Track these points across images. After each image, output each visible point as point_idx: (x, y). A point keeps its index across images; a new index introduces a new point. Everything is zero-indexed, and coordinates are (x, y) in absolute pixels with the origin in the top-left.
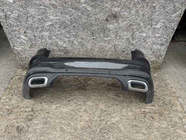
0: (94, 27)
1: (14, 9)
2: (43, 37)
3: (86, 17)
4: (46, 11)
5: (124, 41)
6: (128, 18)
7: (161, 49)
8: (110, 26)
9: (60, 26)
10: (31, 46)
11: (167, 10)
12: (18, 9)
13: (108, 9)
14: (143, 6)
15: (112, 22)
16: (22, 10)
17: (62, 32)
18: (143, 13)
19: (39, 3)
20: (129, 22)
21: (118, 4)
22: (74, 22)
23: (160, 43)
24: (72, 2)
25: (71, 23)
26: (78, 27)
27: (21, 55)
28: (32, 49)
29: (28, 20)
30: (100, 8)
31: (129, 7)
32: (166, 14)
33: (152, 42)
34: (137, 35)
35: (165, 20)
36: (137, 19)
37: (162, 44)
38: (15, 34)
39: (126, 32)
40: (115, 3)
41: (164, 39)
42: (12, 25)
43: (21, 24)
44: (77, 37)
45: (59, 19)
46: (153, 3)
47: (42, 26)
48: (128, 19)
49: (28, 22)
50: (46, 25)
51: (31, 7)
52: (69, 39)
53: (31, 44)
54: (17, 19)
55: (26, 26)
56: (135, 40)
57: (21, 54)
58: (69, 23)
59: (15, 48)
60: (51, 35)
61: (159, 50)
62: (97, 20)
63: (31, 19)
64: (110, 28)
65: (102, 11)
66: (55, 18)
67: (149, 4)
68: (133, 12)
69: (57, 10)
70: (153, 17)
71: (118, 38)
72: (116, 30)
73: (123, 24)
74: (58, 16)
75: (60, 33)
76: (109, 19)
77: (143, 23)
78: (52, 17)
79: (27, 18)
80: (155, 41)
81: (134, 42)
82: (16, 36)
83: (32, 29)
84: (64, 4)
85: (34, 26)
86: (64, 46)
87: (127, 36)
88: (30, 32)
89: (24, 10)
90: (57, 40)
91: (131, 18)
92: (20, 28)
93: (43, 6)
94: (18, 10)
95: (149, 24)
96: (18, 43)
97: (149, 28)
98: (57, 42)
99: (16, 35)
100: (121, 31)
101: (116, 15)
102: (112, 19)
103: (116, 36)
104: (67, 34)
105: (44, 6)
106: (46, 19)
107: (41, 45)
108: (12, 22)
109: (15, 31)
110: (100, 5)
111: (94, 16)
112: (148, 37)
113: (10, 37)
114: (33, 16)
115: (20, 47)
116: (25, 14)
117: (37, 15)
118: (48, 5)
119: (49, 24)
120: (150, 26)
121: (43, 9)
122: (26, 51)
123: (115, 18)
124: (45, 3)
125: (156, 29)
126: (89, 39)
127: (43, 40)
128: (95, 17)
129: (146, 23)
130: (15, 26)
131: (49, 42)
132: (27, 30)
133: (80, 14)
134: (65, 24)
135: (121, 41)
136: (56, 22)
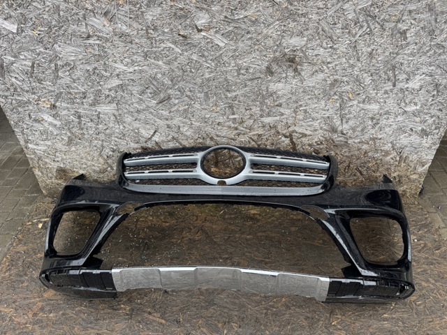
0: (235, 91)
1: (20, 48)
2: (99, 118)
3: (213, 64)
4: (106, 52)
5: (316, 124)
6: (329, 63)
7: (420, 144)
8: (278, 87)
9: (143, 88)
10: (70, 142)
11: (439, 40)
12: (33, 48)
13: (272, 42)
14: (371, 30)
15: (284, 75)
16: (42, 50)
17: (150, 105)
18: (369, 50)
19: (83, 32)
20: (332, 75)
21: (299, 28)
22: (179, 79)
23: (420, 128)
24: (172, 26)
25: (172, 81)
26: (191, 91)
27: (46, 163)
28: (73, 149)
29: (58, 76)
30: (251, 38)
31: (329, 35)
32: (437, 51)
33: (395, 127)
34: (354, 110)
35: (433, 68)
36: (352, 66)
37: (426, 131)
38: (27, 112)
39: (323, 102)
40: (290, 25)
41: (432, 117)
42: (19, 90)
43: (42, 86)
44: (190, 116)
45: (141, 72)
46: (398, 21)
47: (96, 89)
48: (328, 68)
49: (59, 81)
50: (106, 86)
51: (65, 43)
52: (168, 122)
53: (69, 137)
54: (30, 74)
55: (54, 91)
56: (347, 122)
57: (46, 160)
58: (167, 81)
59: (30, 146)
60: (120, 111)
61: (415, 148)
62: (242, 72)
63: (67, 73)
64: (279, 92)
65: (256, 47)
66: (129, 68)
67: (387, 24)
68: (342, 48)
69: (132, 48)
70: (399, 59)
71: (301, 117)
72: (294, 98)
73: (313, 81)
74: (136, 64)
75: (143, 106)
76: (275, 67)
77: (371, 78)
78: (120, 67)
79: (57, 70)
80: (404, 124)
81: (346, 126)
82: (29, 115)
83: (70, 99)
84: (151, 31)
85: (76, 91)
86: (157, 140)
87: (324, 112)
88: (66, 105)
89: (46, 49)
90: (136, 125)
91: (336, 65)
92: (39, 97)
93: (95, 38)
94: (32, 51)
95: (389, 80)
96: (36, 133)
97: (388, 88)
98: (136, 131)
99: (32, 114)
100: (309, 99)
101: (296, 56)
102: (285, 68)
103: (295, 112)
104: (162, 110)
105: (99, 38)
106: (106, 71)
107: (96, 139)
108: (18, 82)
109: (26, 103)
110: (248, 33)
111: (233, 62)
112: (386, 114)
113: (16, 120)
114: (70, 65)
115: (42, 142)
116: (51, 61)
117: (82, 63)
118: (108, 36)
119: (114, 85)
120: (390, 84)
121: (96, 47)
122: (57, 154)
123: (290, 66)
124: (100, 31)
125: (407, 92)
126: (221, 121)
127: (100, 126)
128: (237, 65)
129: (380, 77)
130: (27, 91)
131: (117, 131)
132: (58, 100)
133: (195, 57)
134: (155, 83)
135: (309, 126)
136: (133, 80)
